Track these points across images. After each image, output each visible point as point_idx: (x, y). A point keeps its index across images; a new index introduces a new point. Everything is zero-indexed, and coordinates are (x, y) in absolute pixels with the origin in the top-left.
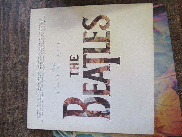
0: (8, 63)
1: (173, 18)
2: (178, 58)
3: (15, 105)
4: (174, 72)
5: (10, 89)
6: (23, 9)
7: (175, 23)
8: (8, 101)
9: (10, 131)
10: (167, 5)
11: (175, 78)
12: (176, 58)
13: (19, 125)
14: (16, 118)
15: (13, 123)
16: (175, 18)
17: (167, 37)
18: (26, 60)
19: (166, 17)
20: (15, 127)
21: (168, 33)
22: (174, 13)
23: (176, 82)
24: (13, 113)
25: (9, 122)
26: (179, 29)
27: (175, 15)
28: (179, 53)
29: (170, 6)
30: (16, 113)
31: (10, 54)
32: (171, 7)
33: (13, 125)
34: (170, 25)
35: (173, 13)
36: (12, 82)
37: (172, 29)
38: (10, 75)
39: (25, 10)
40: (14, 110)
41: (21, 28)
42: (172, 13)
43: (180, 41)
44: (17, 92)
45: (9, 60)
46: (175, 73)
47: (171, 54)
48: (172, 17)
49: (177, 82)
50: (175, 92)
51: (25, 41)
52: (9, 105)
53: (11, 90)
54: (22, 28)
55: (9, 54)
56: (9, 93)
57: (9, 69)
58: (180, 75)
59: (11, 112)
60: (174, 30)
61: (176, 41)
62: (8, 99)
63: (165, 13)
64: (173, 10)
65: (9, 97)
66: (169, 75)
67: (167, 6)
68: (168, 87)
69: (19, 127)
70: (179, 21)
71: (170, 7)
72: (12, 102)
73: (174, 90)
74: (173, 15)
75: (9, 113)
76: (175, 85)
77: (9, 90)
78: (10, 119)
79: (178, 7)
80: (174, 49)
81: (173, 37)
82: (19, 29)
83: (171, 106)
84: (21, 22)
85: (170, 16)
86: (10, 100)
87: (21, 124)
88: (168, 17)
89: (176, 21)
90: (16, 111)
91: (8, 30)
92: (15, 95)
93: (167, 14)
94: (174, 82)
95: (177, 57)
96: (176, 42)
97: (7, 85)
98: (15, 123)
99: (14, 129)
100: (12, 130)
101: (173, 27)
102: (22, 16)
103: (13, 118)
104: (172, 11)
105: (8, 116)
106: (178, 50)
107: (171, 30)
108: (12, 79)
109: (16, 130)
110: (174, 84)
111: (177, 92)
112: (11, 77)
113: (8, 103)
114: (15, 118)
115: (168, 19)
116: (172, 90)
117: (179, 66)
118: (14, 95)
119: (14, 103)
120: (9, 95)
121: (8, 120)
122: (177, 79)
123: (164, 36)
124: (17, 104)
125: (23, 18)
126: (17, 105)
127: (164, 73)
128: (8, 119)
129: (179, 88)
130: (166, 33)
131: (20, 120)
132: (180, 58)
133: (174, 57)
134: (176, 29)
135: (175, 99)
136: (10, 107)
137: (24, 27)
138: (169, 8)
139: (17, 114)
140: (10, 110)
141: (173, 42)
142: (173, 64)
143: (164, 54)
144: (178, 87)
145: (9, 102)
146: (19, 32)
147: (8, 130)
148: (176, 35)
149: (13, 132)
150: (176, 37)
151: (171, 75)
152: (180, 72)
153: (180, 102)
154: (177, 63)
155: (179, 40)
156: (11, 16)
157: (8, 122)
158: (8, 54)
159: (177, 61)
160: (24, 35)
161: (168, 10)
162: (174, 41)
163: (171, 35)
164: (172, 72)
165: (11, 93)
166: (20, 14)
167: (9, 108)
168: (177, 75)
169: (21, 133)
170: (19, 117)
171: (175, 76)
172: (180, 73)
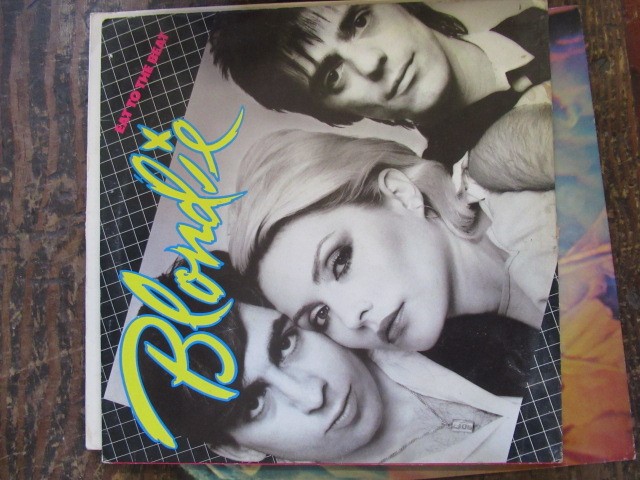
0: (8, 206)
1: (604, 57)
2: (621, 194)
3: (35, 360)
4: (605, 243)
5: (16, 302)
6: (66, 8)
7: (610, 72)
8: (9, 345)
9: (15, 458)
10: (584, 10)
11: (608, 264)
12: (615, 193)
13: (52, 433)
14: (40, 407)
15: (29, 426)
16: (611, 56)
17: (582, 121)
18: (75, 197)
19: (582, 51)
20: (35, 440)
21: (589, 109)
22: (609, 37)
23: (613, 277)
24: (29, 391)
25: (14, 423)
26: (625, 96)
27: (611, 47)
28: (623, 177)
29: (597, 14)
30: (39, 392)
31: (14, 175)
32: (600, 16)
33: (26, 434)
34: (594, 80)
35: (606, 38)
36: (24, 276)
37: (602, 95)
38: (17, 250)
39: (73, 13)
40: (30, 379)
41: (56, 78)
42: (603, 39)
43: (626, 135)
44: (42, 313)
45: (10, 196)
46: (607, 248)
47: (596, 181)
48: (601, 51)
49: (617, 279)
50: (608, 311)
51: (72, 127)
52: (14, 359)
53: (18, 307)
54: (62, 77)
55: (11, 174)
56: (10, 317)
57: (11, 227)
58: (625, 254)
59: (21, 387)
60: (606, 97)
61: (614, 135)
62: (7, 340)
63: (579, 38)
64: (604, 28)
65: (11, 331)
66: (587, 254)
67: (585, 14)
68: (583, 295)
69: (52, 442)
70: (625, 65)
71: (594, 17)
72: (25, 352)
73: (607, 304)
74: (603, 47)
75: (13, 391)
76: (609, 289)
77: (12, 306)
78: (15, 411)
79: (624, 16)
80: (605, 165)
81: (605, 120)
82: (49, 80)
83: (594, 360)
84: (57, 57)
85: (595, 48)
86: (15, 341)
87: (57, 428)
88: (588, 51)
89: (616, 68)
90: (37, 381)
91: (8, 83)
92: (36, 325)
93: (586, 41)
94: (607, 278)
95: (618, 189)
96: (613, 140)
97: (5, 285)
98: (36, 427)
99: (31, 449)
100: (24, 453)
101: (603, 87)
102: (62, 33)
103: (26, 407)
104: (601, 31)
105: (9, 400)
106: (621, 167)
107: (597, 96)
108: (22, 265)
109: (41, 453)
110: (605, 286)
111: (613, 310)
112: (20, 260)
113: (9, 352)
114: (36, 408)
115: (588, 58)
116: (598, 304)
117: (622, 222)
118: (32, 325)
119: (33, 354)
120: (11, 324)
121: (10, 415)
122: (616, 266)
123: (573, 120)
124: (41, 359)
125: (66, 41)
126: (45, 360)
127: (572, 244)
128: (9, 411)
129: (621, 299)
130: (579, 109)
131: (53, 416)
132: (625, 194)
133: (607, 192)
134: (614, 94)
135: (608, 335)
136: (16, 367)
137: (68, 75)
138: (590, 19)
139: (45, 395)
140: (16, 378)
141: (603, 140)
142: (604, 215)
143: (572, 179)
144: (618, 293)
145: (14, 349)
146: (48, 92)
147: (10, 451)
148: (612, 116)
149: (28, 458)
150: (612, 120)
151: (594, 252)
152: (625, 244)
153: (624, 344)
154: (615, 213)
155: (623, 132)
156: (19, 33)
157: (10, 423)
158: (6, 174)
159: (617, 205)
160: (70, 102)
161: (589, 28)
162: (606, 134)
163: (597, 115)
164: (601, 244)
165: (19, 318)
166: (52, 27)
167: (12, 372)
168: (616, 252)
169: (58, 462)
170: (50, 404)
171: (610, 257)
172: (626, 247)
